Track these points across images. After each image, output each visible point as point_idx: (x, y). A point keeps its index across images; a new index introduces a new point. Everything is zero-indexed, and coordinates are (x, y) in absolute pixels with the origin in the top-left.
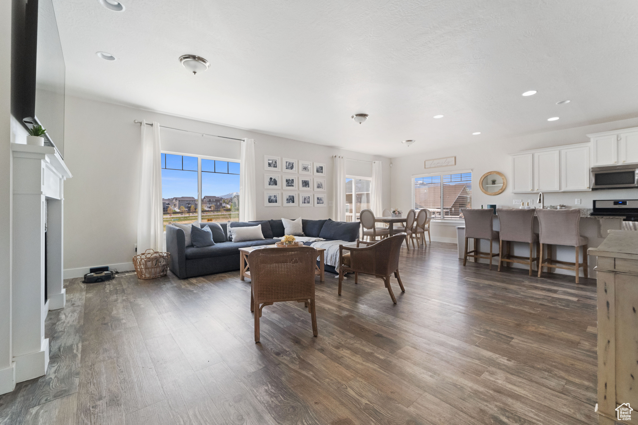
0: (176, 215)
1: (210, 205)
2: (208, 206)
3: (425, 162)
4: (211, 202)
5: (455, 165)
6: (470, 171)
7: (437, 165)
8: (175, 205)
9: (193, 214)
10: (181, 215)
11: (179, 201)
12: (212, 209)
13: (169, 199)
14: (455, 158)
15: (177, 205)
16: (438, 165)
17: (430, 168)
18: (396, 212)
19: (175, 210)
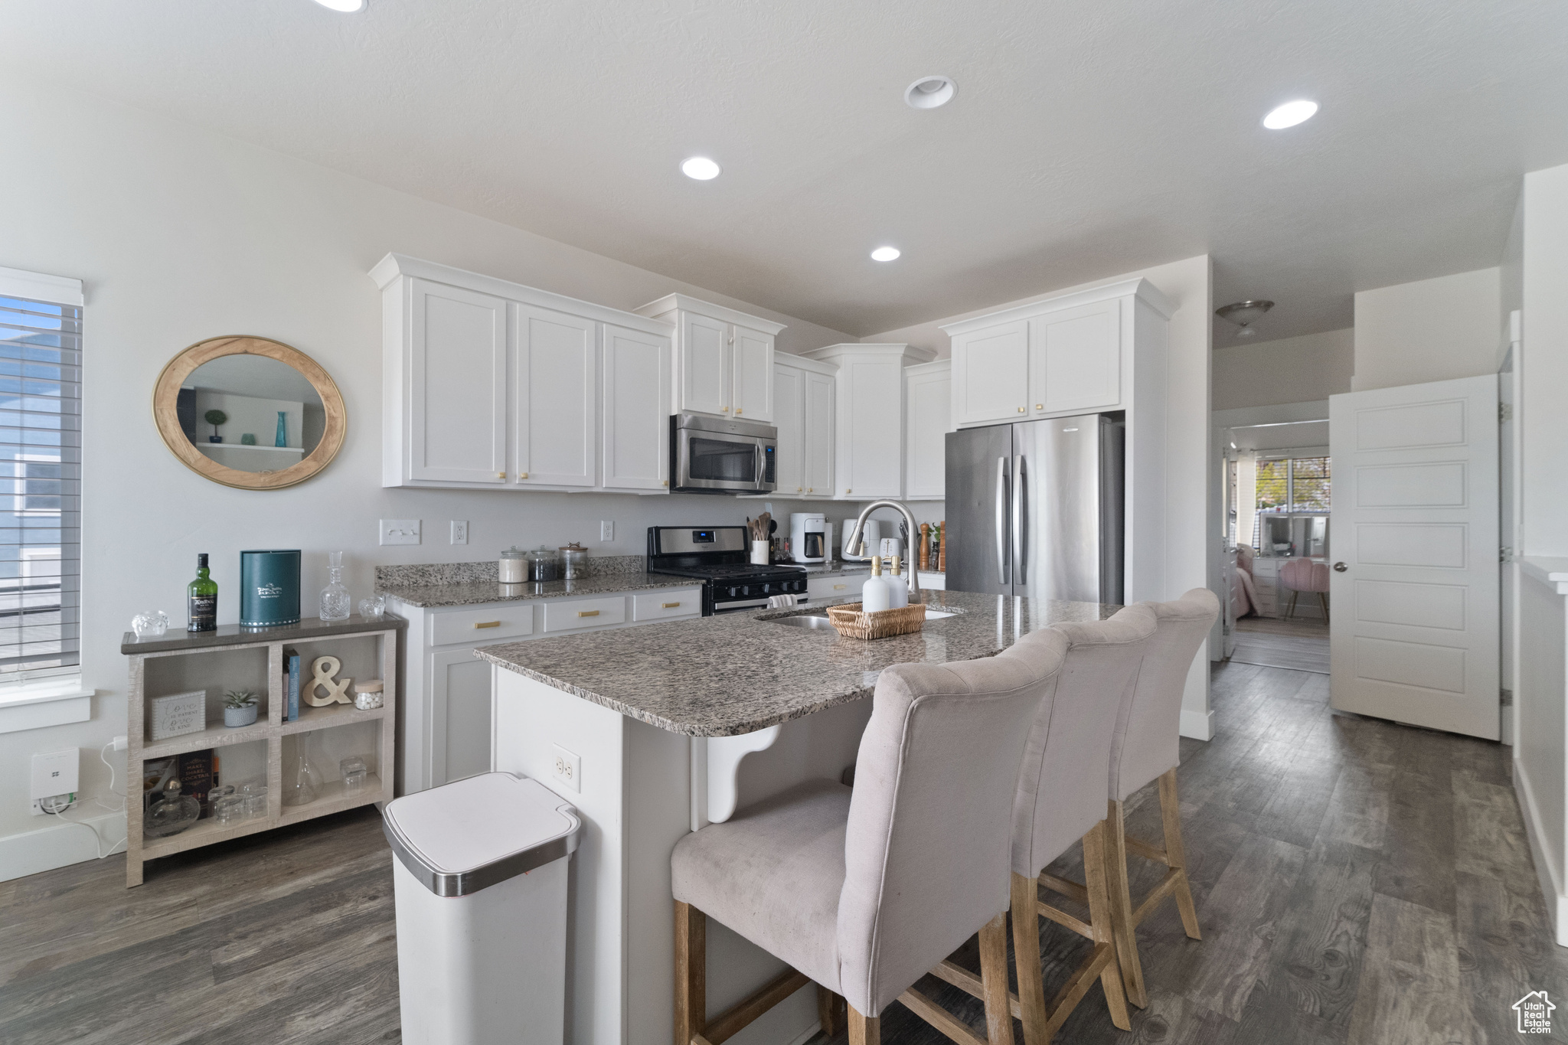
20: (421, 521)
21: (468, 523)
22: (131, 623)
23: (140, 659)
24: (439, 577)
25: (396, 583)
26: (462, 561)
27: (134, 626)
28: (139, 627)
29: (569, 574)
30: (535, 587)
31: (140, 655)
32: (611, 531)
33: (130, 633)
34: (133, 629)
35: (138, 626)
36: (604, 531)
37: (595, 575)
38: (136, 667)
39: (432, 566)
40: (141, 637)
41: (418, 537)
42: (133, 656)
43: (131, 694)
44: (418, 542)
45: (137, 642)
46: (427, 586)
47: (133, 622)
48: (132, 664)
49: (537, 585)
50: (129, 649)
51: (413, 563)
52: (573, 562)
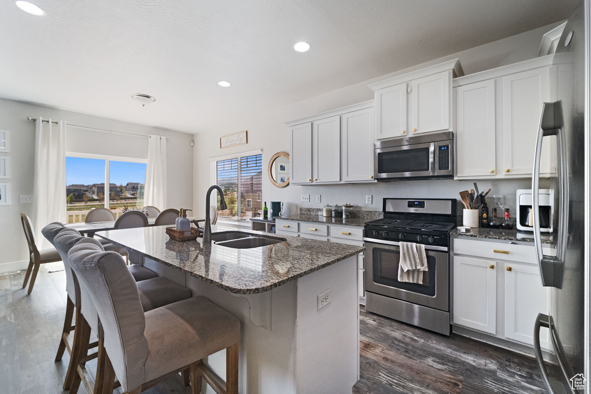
0: (94, 203)
1: (134, 192)
2: (131, 193)
4: (134, 189)
8: (93, 193)
9: (113, 201)
10: (99, 202)
11: (98, 187)
12: (135, 196)
13: (88, 186)
15: (96, 192)
19: (93, 197)
20: (310, 195)
21: (321, 196)
24: (313, 212)
25: (303, 213)
26: (318, 208)
29: (344, 216)
30: (332, 220)
32: (371, 200)
36: (367, 199)
37: (362, 218)
39: (311, 209)
41: (308, 200)
44: (309, 201)
46: (310, 214)
49: (333, 219)
51: (307, 208)
52: (346, 211)
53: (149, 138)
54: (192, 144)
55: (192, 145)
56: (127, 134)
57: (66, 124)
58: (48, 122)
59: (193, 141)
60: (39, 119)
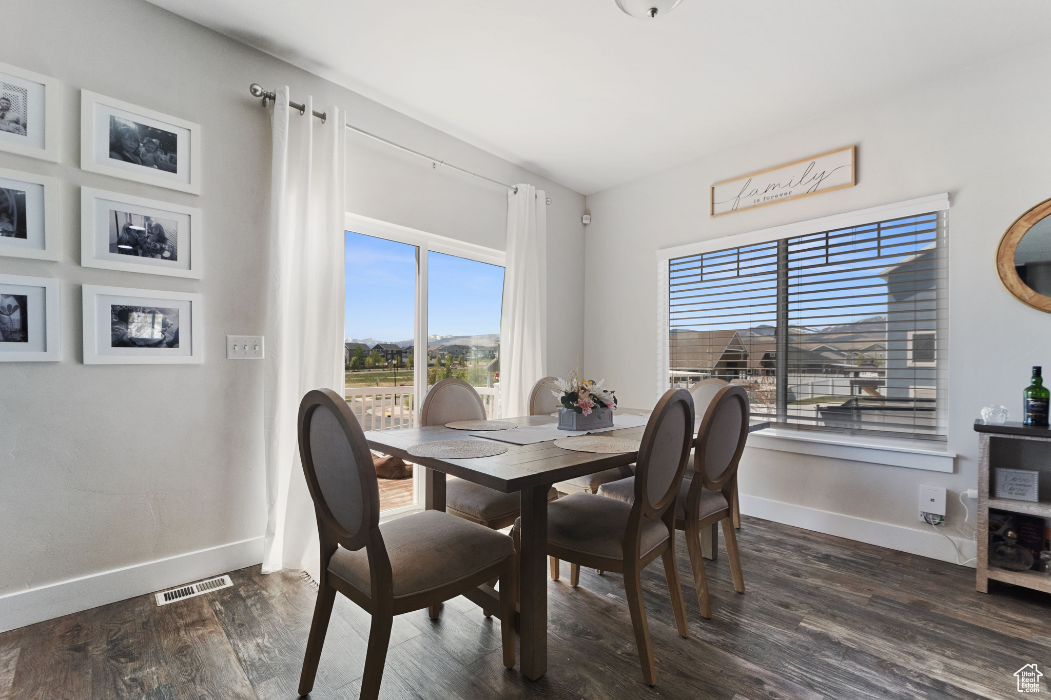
3: (713, 188)
5: (856, 181)
6: (940, 203)
7: (767, 195)
14: (856, 151)
16: (770, 193)
17: (734, 210)
18: (584, 398)
22: (980, 412)
23: (987, 436)
27: (983, 414)
28: (986, 416)
31: (987, 434)
33: (979, 420)
34: (981, 416)
35: (986, 414)
38: (984, 441)
40: (987, 422)
42: (982, 433)
43: (980, 459)
45: (985, 424)
47: (982, 411)
48: (981, 439)
50: (979, 428)
53: (511, 192)
54: (586, 219)
55: (584, 222)
56: (471, 173)
57: (347, 125)
58: (302, 108)
59: (587, 212)
60: (283, 93)
